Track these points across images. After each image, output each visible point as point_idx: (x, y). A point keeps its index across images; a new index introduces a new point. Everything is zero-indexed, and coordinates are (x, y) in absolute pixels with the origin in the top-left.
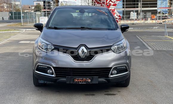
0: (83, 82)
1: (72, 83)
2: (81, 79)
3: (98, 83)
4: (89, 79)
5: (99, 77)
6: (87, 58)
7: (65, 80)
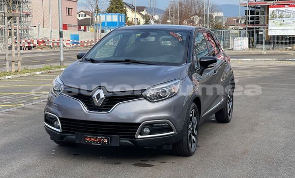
0: (97, 143)
1: (82, 142)
2: (94, 138)
3: (119, 145)
4: (106, 138)
5: (120, 137)
6: (104, 107)
7: (74, 137)
